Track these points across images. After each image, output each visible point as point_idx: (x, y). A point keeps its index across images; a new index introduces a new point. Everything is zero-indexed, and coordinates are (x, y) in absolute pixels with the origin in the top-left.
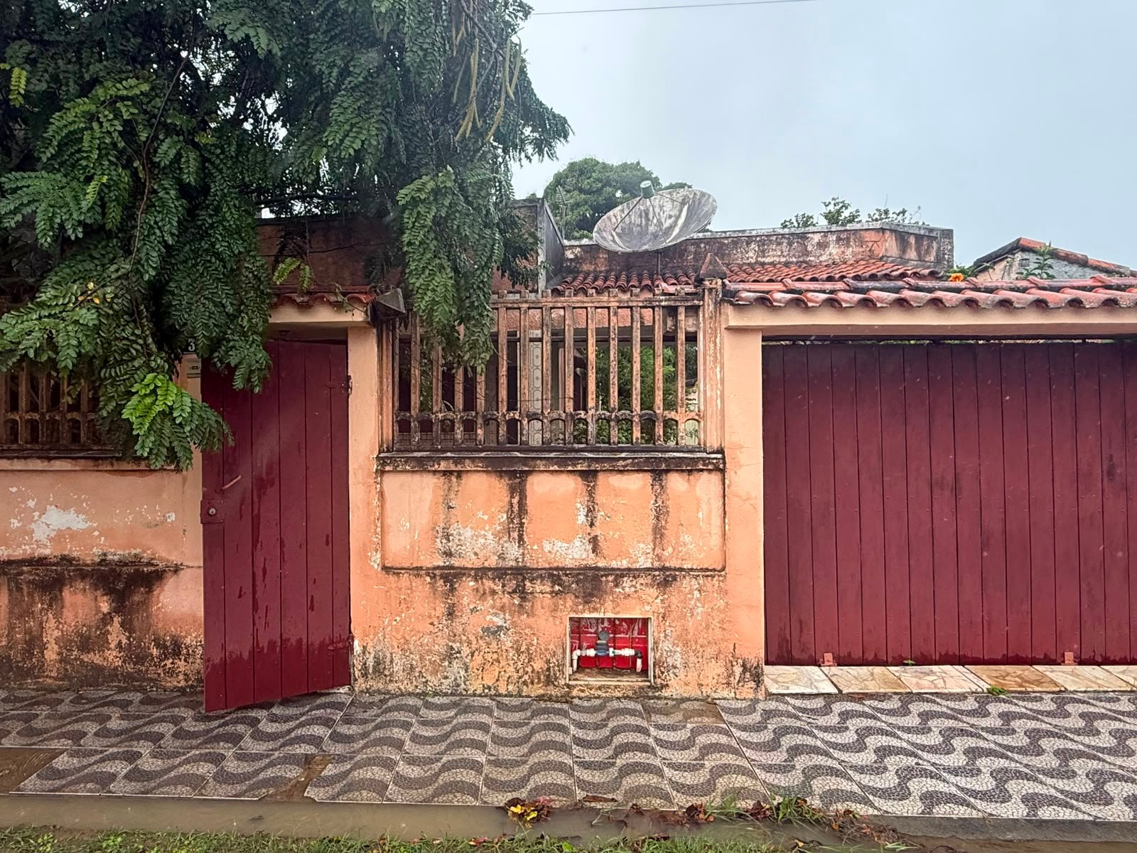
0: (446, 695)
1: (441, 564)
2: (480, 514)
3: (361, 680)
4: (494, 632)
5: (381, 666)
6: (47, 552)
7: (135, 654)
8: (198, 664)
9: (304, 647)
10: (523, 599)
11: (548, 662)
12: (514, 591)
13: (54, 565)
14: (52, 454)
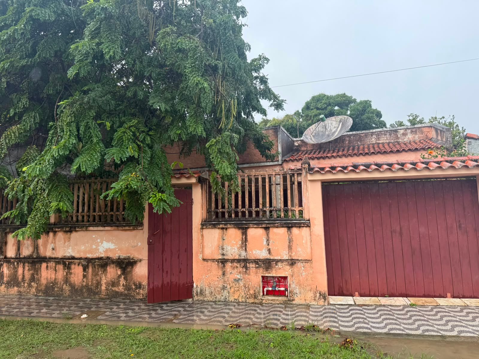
0: (222, 302)
1: (221, 258)
2: (233, 242)
3: (196, 297)
4: (237, 280)
5: (202, 292)
6: (103, 256)
7: (127, 287)
8: (146, 291)
9: (178, 285)
10: (246, 269)
11: (255, 291)
12: (243, 267)
13: (105, 259)
14: (105, 225)
